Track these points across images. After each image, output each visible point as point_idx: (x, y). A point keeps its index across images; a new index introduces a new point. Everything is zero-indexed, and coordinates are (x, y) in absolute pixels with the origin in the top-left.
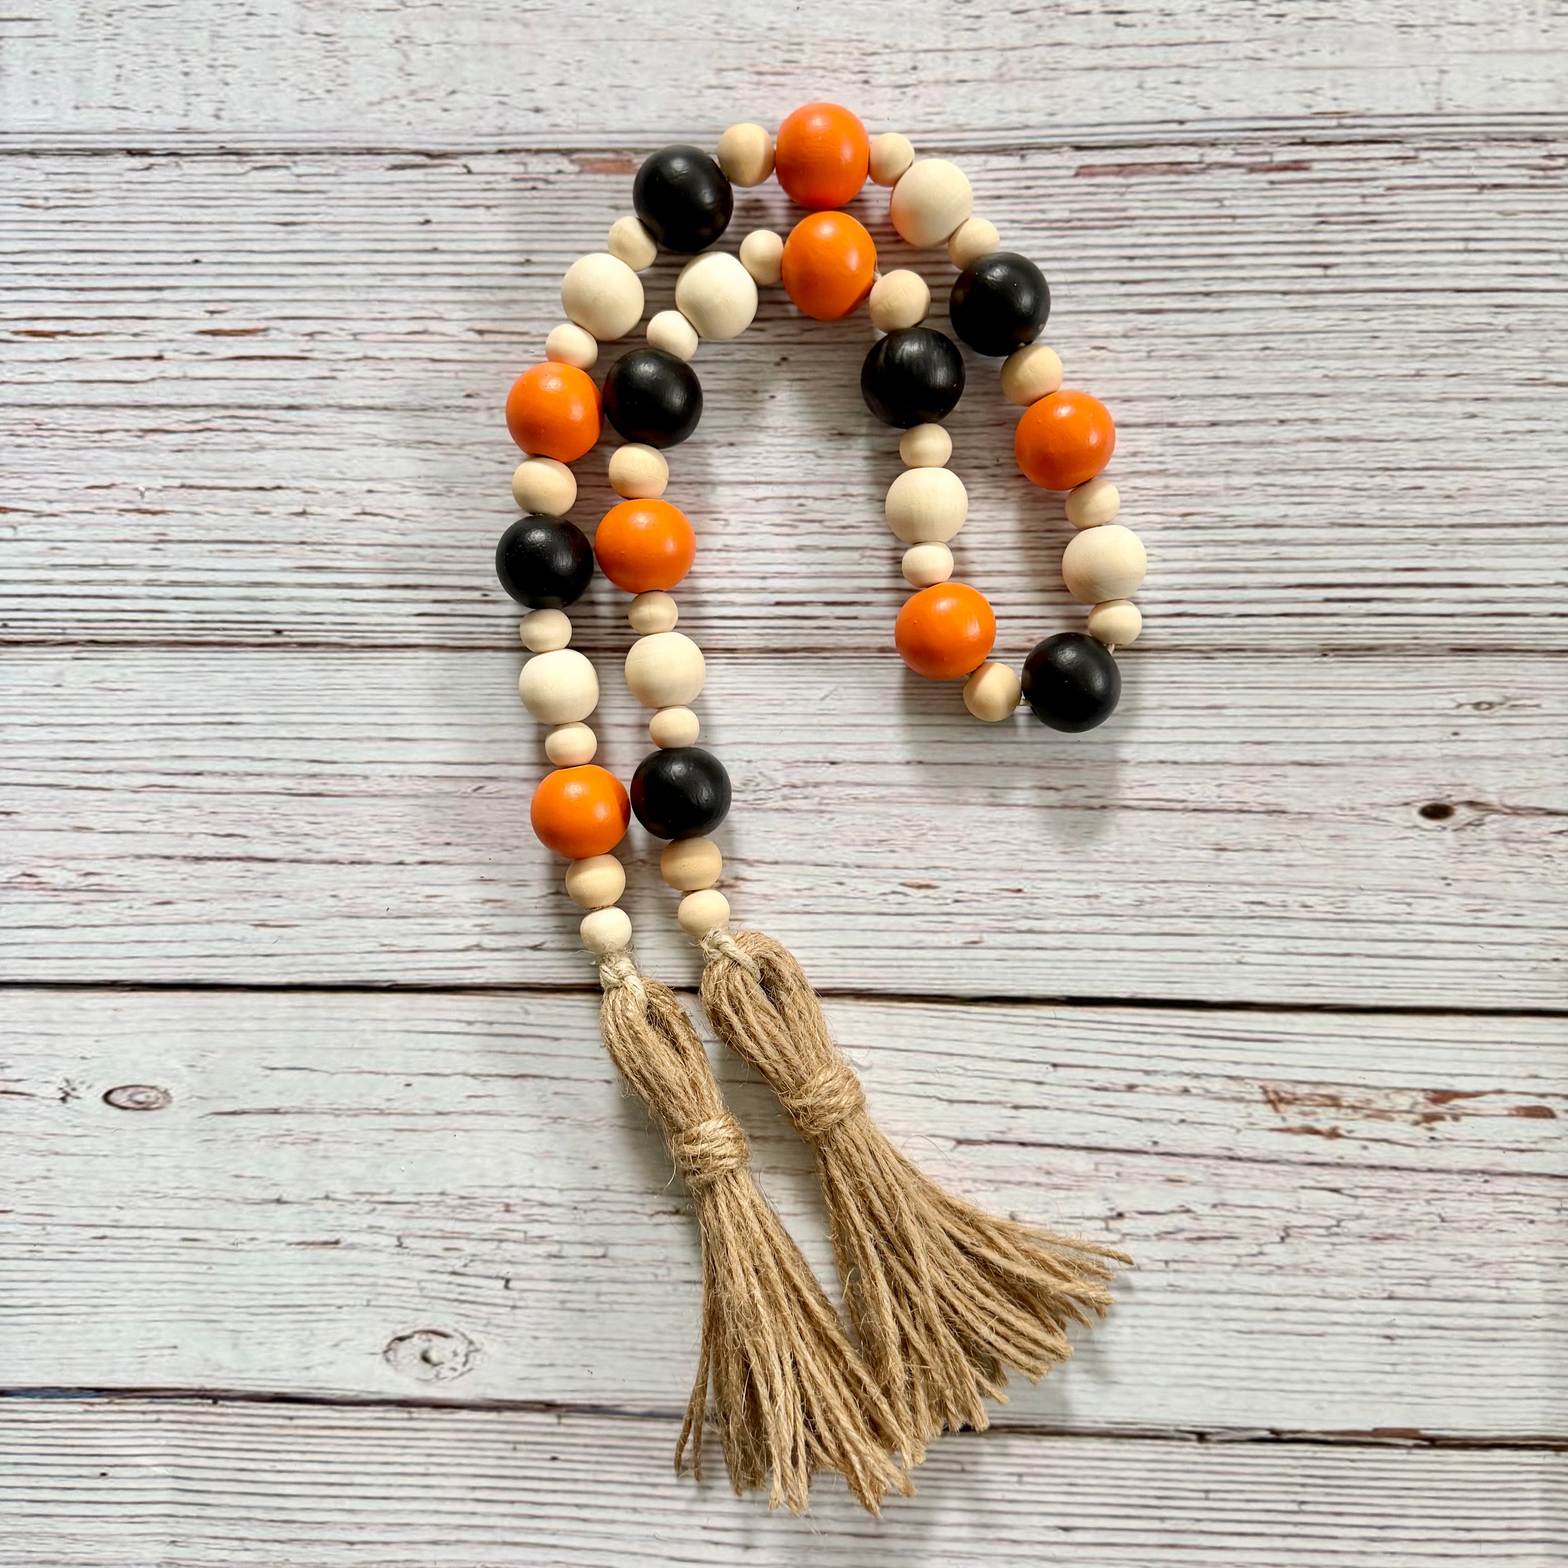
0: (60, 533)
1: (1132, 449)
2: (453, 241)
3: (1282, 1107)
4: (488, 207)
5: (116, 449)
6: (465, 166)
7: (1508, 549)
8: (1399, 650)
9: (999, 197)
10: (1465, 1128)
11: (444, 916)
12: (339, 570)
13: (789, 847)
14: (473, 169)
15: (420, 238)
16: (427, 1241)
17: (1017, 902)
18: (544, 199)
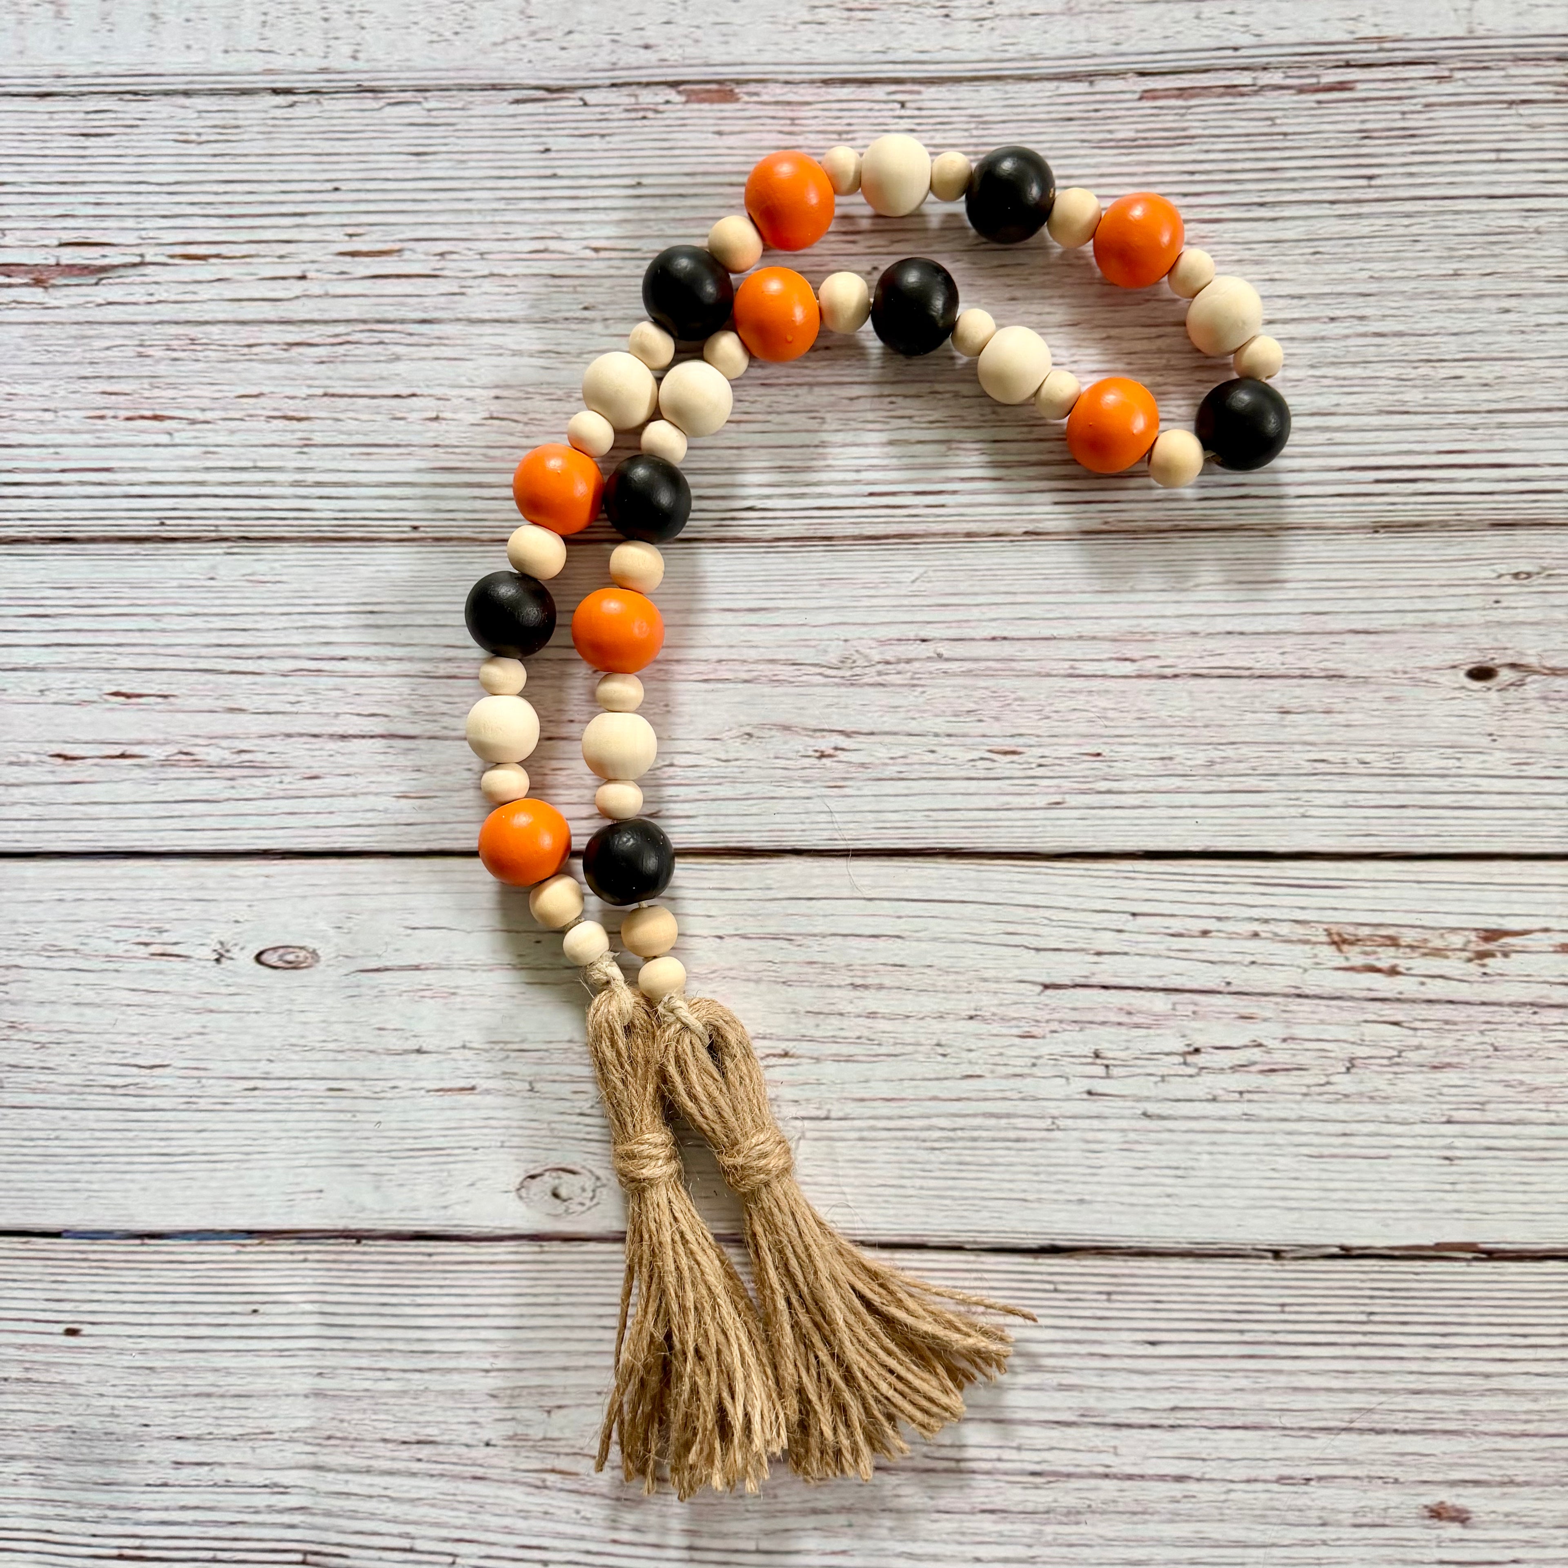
0: (212, 439)
2: (571, 167)
3: (1345, 947)
4: (603, 136)
5: (264, 361)
6: (581, 99)
7: (1541, 432)
8: (1444, 526)
9: (1070, 119)
10: (1514, 964)
12: (469, 470)
13: (884, 719)
14: (589, 102)
15: (540, 165)
16: (557, 1085)
17: (1096, 765)
18: (654, 127)
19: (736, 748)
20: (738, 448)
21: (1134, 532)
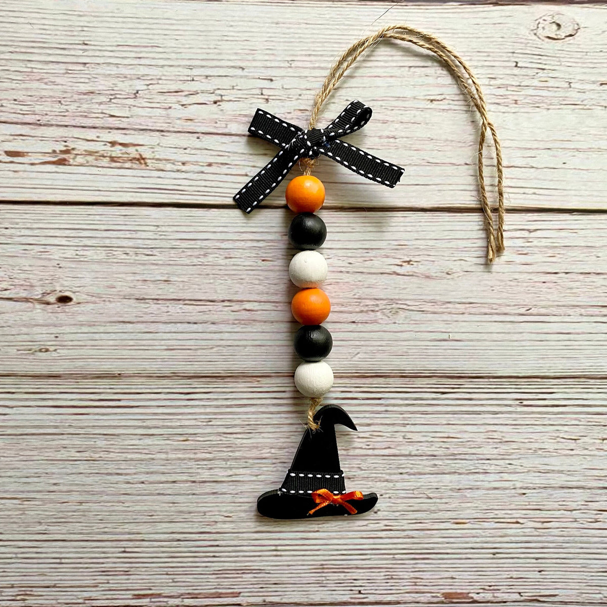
1: (211, 471)
2: (529, 563)
3: (138, 156)
4: (511, 578)
7: (36, 423)
8: (85, 377)
9: (275, 584)
10: (50, 146)
11: (546, 247)
12: (588, 413)
13: (375, 281)
14: (518, 594)
15: (544, 565)
16: (556, 86)
17: (264, 255)
18: (485, 582)
19: (456, 267)
20: (449, 424)
21: (244, 376)
